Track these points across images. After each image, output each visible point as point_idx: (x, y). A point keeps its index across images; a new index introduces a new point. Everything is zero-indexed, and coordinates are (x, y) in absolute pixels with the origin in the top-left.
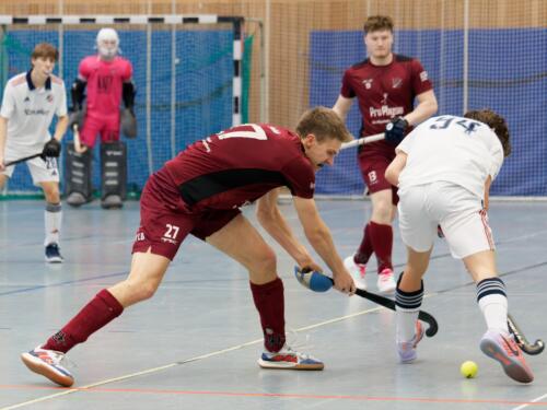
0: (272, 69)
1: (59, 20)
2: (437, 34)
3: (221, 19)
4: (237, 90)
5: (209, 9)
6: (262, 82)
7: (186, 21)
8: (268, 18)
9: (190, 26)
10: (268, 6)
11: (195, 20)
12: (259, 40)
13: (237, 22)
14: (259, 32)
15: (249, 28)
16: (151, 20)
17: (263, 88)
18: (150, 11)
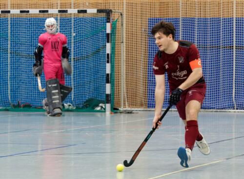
0: (127, 38)
1: (9, 12)
2: (219, 20)
3: (99, 11)
4: (108, 50)
5: (92, 5)
6: (122, 46)
7: (79, 12)
8: (125, 11)
9: (81, 15)
10: (125, 4)
11: (85, 11)
12: (120, 22)
13: (108, 13)
14: (120, 18)
15: (115, 16)
16: (60, 11)
17: (123, 49)
18: (59, 7)
